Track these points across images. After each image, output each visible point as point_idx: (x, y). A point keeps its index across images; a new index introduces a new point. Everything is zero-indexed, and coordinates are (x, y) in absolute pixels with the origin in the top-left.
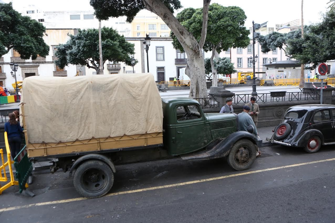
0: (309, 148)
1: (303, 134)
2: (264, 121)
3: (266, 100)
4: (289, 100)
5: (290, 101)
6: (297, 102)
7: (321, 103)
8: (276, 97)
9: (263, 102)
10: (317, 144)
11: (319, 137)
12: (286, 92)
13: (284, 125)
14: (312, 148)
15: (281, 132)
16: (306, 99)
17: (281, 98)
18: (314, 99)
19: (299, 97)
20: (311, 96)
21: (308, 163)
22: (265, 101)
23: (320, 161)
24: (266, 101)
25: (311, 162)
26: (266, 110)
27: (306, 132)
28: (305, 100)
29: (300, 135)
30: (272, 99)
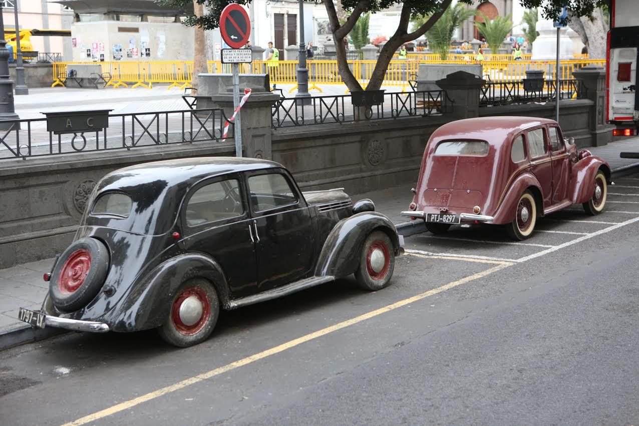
0: (178, 328)
1: (152, 277)
2: (27, 235)
3: (29, 147)
4: (124, 144)
5: (128, 148)
6: (153, 151)
7: (237, 150)
8: (73, 135)
9: (17, 155)
10: (206, 309)
11: (211, 282)
12: (110, 113)
13: (82, 250)
14: (190, 328)
15: (75, 278)
16: (187, 137)
17: (90, 136)
18: (213, 137)
19: (162, 131)
20: (203, 126)
21: (166, 390)
22: (24, 152)
23: (210, 374)
24: (30, 152)
25: (178, 382)
26: (31, 190)
27: (163, 269)
28: (184, 141)
29: (143, 281)
30: (55, 142)
